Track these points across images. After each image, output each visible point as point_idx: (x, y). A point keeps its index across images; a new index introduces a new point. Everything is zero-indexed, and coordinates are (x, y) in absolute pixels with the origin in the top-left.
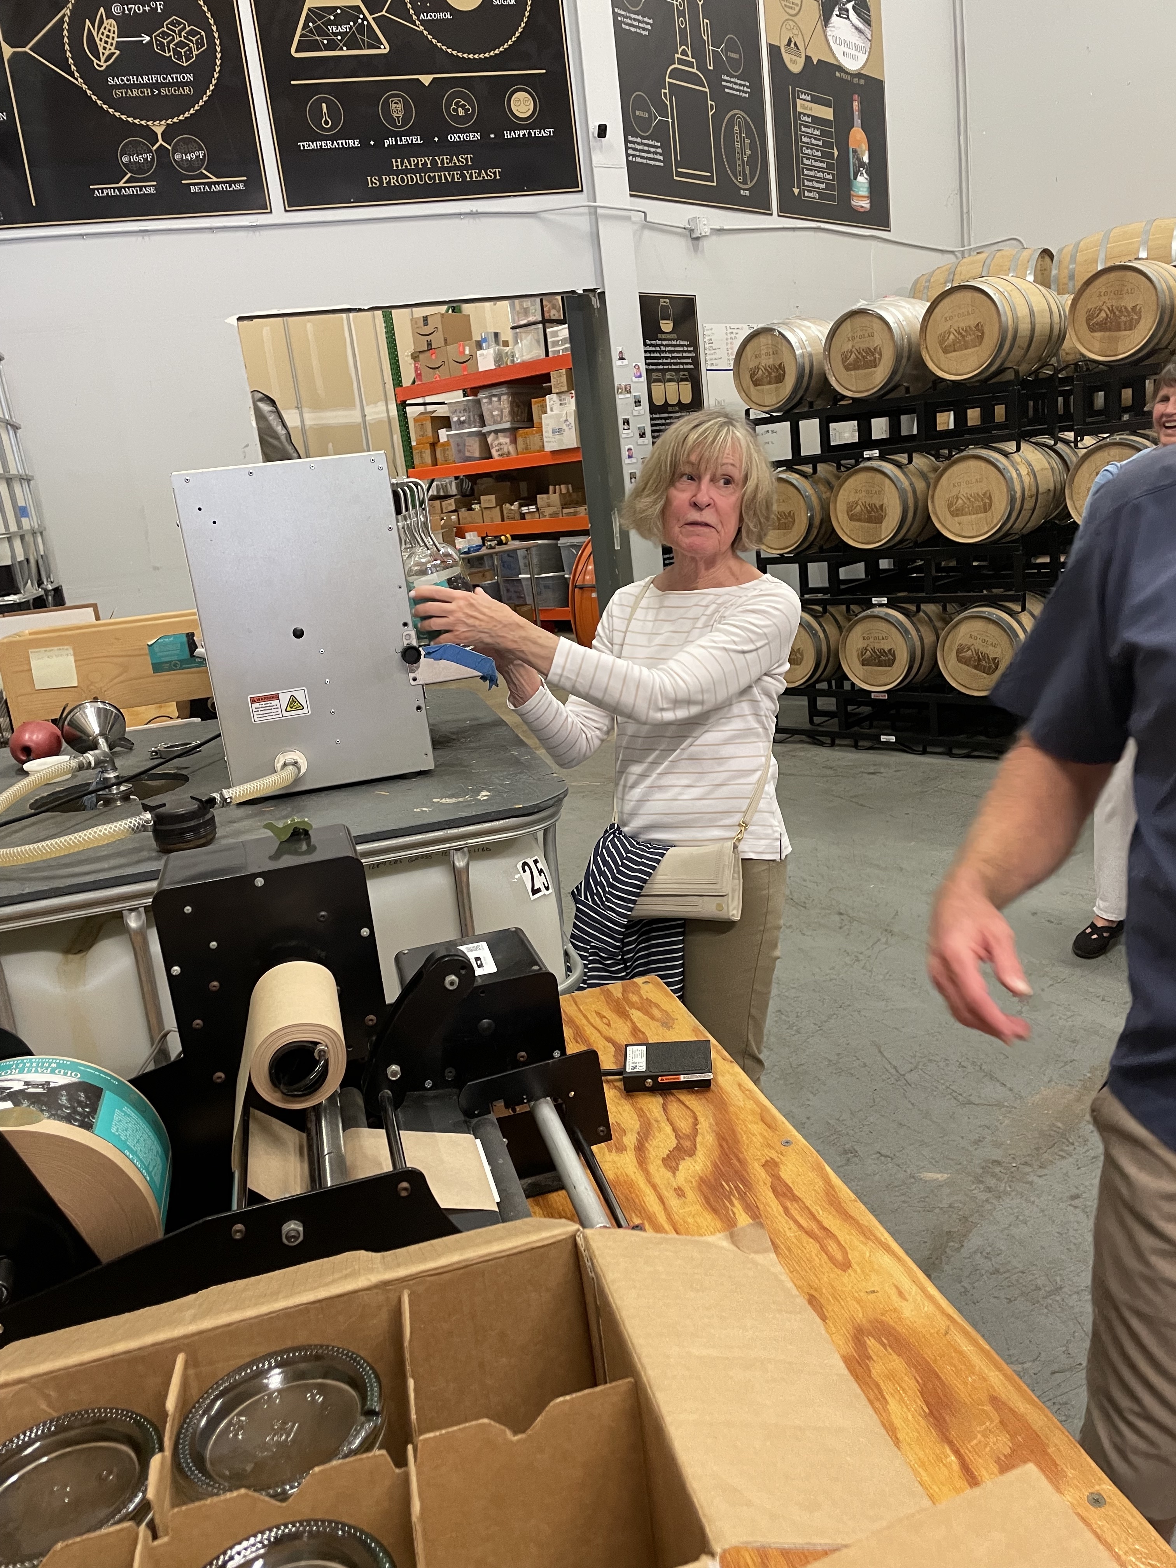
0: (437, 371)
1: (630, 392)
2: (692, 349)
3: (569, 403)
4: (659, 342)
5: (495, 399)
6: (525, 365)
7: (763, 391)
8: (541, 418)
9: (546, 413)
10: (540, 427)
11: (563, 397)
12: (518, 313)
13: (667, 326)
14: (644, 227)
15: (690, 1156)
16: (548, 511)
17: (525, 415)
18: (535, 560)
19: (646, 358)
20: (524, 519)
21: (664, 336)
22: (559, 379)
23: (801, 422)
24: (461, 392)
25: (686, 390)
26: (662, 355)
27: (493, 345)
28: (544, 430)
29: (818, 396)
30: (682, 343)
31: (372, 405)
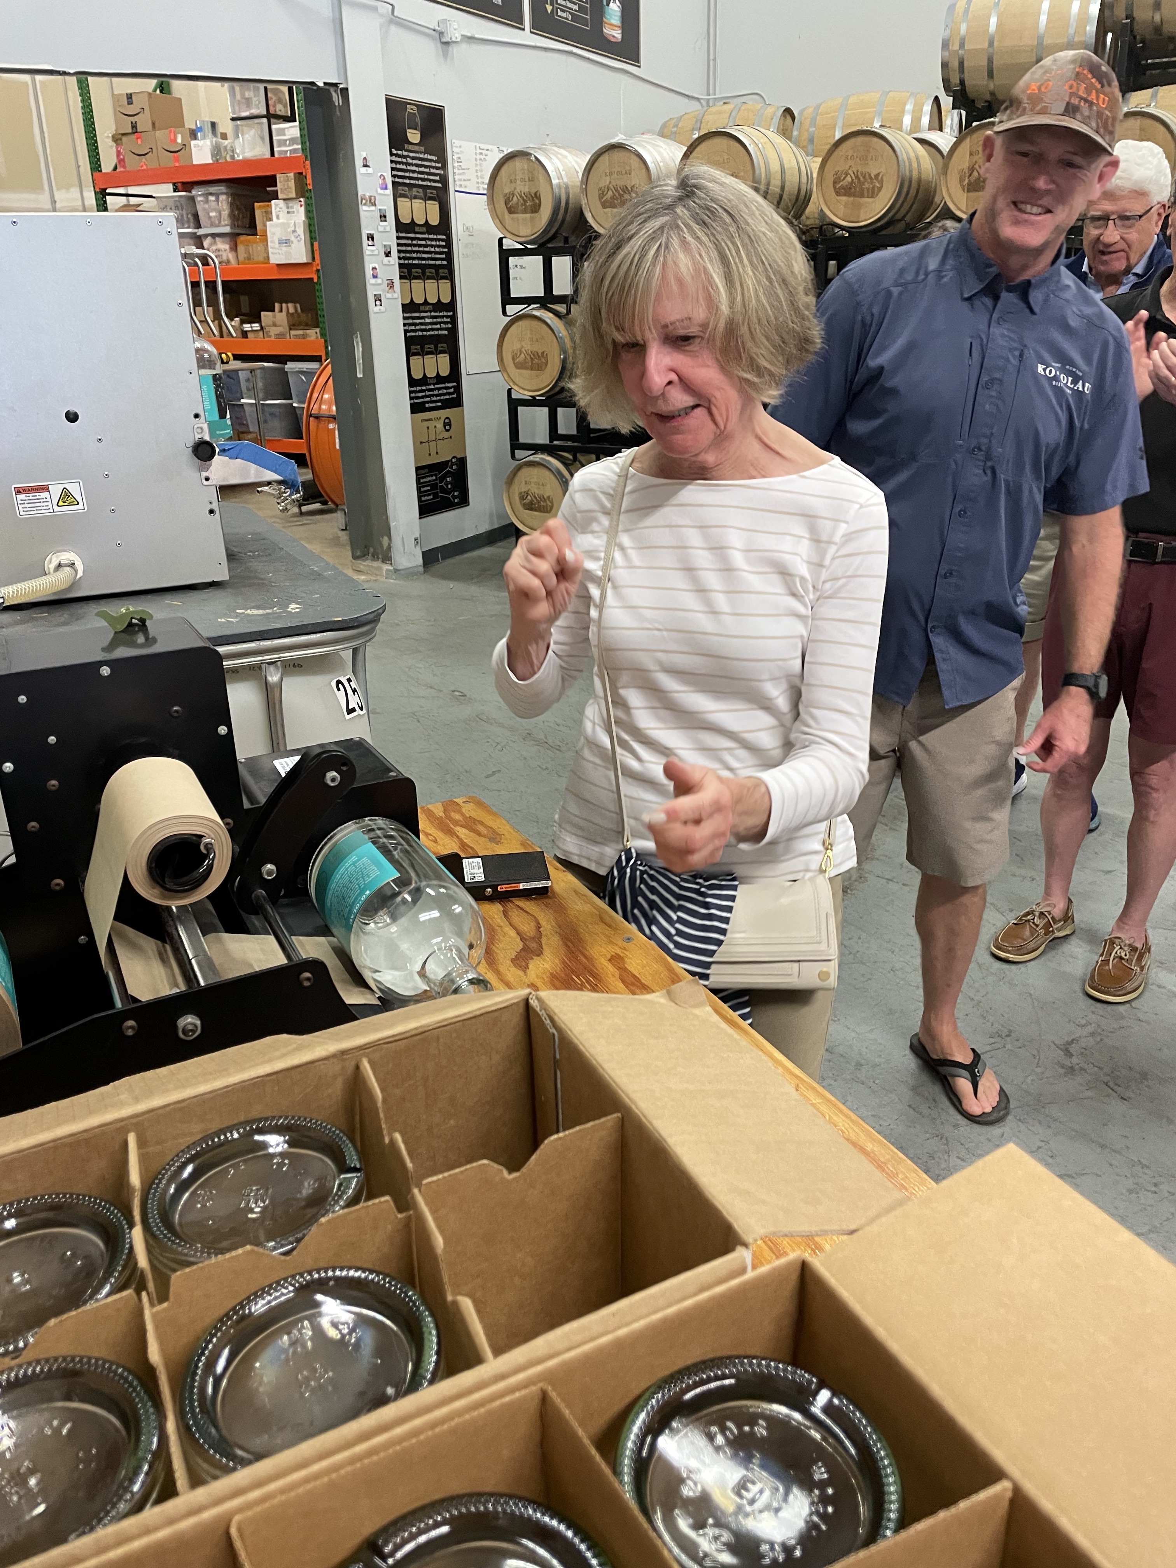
0: (143, 159)
1: (374, 204)
2: (440, 165)
3: (298, 212)
4: (405, 153)
5: (212, 198)
6: (246, 162)
7: (518, 219)
8: (265, 226)
9: (271, 220)
10: (265, 235)
11: (291, 205)
12: (239, 103)
13: (414, 136)
14: (391, 22)
15: (539, 955)
16: (274, 331)
17: (247, 221)
18: (260, 385)
19: (392, 169)
20: (247, 337)
21: (410, 147)
22: (286, 183)
23: (553, 259)
24: (171, 186)
25: (433, 208)
26: (409, 168)
27: (210, 135)
28: (269, 239)
29: (573, 233)
30: (430, 157)
31: (64, 190)
